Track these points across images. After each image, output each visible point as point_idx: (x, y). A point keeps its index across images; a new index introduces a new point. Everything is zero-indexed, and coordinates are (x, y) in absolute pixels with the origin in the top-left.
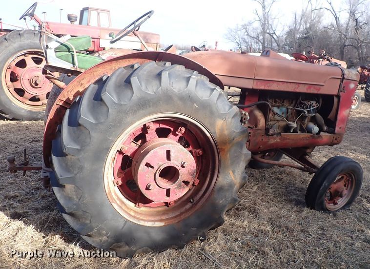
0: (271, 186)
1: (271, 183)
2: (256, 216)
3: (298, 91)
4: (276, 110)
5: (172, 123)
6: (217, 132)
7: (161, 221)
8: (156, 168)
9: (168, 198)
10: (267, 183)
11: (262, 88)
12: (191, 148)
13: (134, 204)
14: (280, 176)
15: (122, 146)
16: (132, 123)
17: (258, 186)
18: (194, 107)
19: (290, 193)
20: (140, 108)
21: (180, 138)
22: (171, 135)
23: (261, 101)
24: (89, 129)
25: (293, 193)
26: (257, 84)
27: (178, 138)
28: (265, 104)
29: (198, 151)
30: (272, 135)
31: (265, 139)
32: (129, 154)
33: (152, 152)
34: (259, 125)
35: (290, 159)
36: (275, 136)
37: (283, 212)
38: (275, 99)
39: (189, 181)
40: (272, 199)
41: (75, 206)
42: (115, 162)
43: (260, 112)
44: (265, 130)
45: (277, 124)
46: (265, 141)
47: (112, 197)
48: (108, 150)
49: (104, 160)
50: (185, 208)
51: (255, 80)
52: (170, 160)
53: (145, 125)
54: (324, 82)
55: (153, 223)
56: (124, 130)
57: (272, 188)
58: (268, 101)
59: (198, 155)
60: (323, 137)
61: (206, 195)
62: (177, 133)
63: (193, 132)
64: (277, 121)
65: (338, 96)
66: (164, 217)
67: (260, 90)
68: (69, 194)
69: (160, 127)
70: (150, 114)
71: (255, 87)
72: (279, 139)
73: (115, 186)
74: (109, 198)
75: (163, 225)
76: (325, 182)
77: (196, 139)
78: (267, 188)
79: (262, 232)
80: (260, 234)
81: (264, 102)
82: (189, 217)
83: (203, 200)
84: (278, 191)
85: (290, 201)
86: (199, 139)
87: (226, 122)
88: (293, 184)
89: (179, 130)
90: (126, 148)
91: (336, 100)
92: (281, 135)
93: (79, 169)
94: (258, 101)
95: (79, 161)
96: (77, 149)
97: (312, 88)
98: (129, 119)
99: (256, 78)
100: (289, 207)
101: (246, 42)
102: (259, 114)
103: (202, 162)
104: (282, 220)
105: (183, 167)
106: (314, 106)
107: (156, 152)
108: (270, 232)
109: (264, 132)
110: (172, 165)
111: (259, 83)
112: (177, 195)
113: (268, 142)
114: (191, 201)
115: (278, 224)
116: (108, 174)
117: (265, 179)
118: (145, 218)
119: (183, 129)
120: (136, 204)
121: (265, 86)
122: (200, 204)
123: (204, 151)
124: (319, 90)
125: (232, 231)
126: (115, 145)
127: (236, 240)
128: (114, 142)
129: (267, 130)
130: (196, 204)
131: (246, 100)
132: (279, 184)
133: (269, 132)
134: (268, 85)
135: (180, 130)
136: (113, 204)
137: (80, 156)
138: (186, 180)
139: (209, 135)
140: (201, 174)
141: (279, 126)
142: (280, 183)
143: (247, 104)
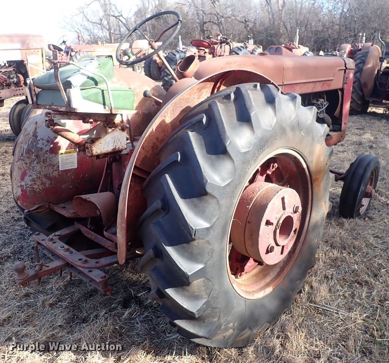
3: (315, 91)
6: (314, 160)
7: (267, 285)
8: (275, 223)
9: (281, 256)
18: (301, 136)
24: (217, 197)
33: (270, 205)
39: (297, 228)
51: (283, 87)
52: (285, 209)
54: (333, 76)
60: (333, 137)
62: (268, 172)
65: (342, 90)
66: (268, 279)
68: (194, 292)
75: (272, 289)
76: (362, 187)
89: (271, 168)
91: (340, 93)
95: (209, 243)
96: (207, 228)
97: (325, 85)
99: (284, 84)
101: (88, 30)
106: (325, 105)
107: (273, 204)
111: (286, 89)
112: (288, 248)
124: (329, 86)
134: (294, 89)
135: (273, 168)
136: (234, 285)
137: (210, 237)
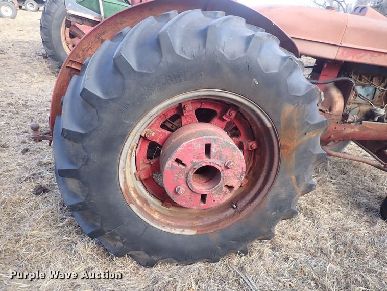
0: (333, 181)
1: (333, 177)
2: (313, 221)
4: (359, 89)
5: (219, 103)
6: (282, 122)
7: (192, 227)
8: (189, 166)
9: (202, 204)
10: (329, 176)
11: (349, 59)
12: (241, 139)
13: (161, 203)
14: (345, 168)
15: (147, 130)
16: (159, 103)
17: (318, 178)
18: (253, 84)
19: (358, 192)
20: (171, 81)
21: (229, 124)
22: (216, 120)
23: (340, 77)
24: (96, 108)
25: (361, 194)
26: (342, 54)
27: (225, 123)
28: (347, 81)
29: (250, 144)
30: (350, 123)
31: (340, 128)
32: (158, 141)
33: (185, 144)
34: (334, 109)
35: (357, 146)
36: (353, 124)
37: (350, 223)
38: (361, 76)
39: (234, 185)
40: (334, 200)
41: (80, 206)
42: (138, 150)
43: (338, 92)
44: (342, 115)
45: (358, 109)
46: (339, 130)
47: (129, 196)
48: (124, 137)
49: (119, 151)
50: (224, 214)
51: (341, 48)
52: (210, 158)
53: (180, 104)
55: (182, 230)
56: (146, 111)
57: (334, 184)
58: (351, 77)
59: (250, 149)
61: (255, 202)
62: (224, 117)
63: (246, 117)
64: (358, 104)
66: (197, 223)
67: (344, 62)
69: (202, 107)
70: (186, 90)
71: (340, 58)
72: (358, 129)
73: (137, 180)
74: (126, 198)
75: (194, 233)
77: (250, 127)
78: (328, 183)
79: (322, 251)
80: (319, 254)
81: (346, 78)
82: (229, 227)
83: (250, 208)
84: (343, 188)
85: (359, 205)
86: (254, 128)
87: (298, 109)
88: (362, 181)
89: (227, 114)
90: (153, 134)
92: (361, 123)
93: (83, 161)
94: (338, 77)
95: (84, 150)
96: (81, 134)
98: (154, 96)
99: (343, 45)
100: (356, 213)
102: (337, 95)
103: (254, 158)
104: (348, 234)
105: (227, 168)
107: (190, 145)
108: (333, 254)
109: (340, 118)
110: (212, 165)
111: (345, 52)
112: (216, 202)
113: (342, 131)
114: (233, 207)
115: (343, 240)
116: (124, 168)
117: (326, 170)
118: (172, 223)
119: (234, 114)
120: (163, 202)
121: (353, 57)
122: (245, 213)
123: (259, 144)
125: (282, 246)
126: (134, 131)
127: (287, 259)
128: (132, 127)
129: (345, 116)
130: (240, 212)
131: (322, 74)
132: (343, 179)
133: (347, 119)
134: (358, 55)
135: (229, 115)
136: (131, 205)
137: (85, 144)
138: (229, 185)
139: (269, 125)
140: (251, 173)
141: (360, 111)
142: (345, 177)
143: (322, 79)
